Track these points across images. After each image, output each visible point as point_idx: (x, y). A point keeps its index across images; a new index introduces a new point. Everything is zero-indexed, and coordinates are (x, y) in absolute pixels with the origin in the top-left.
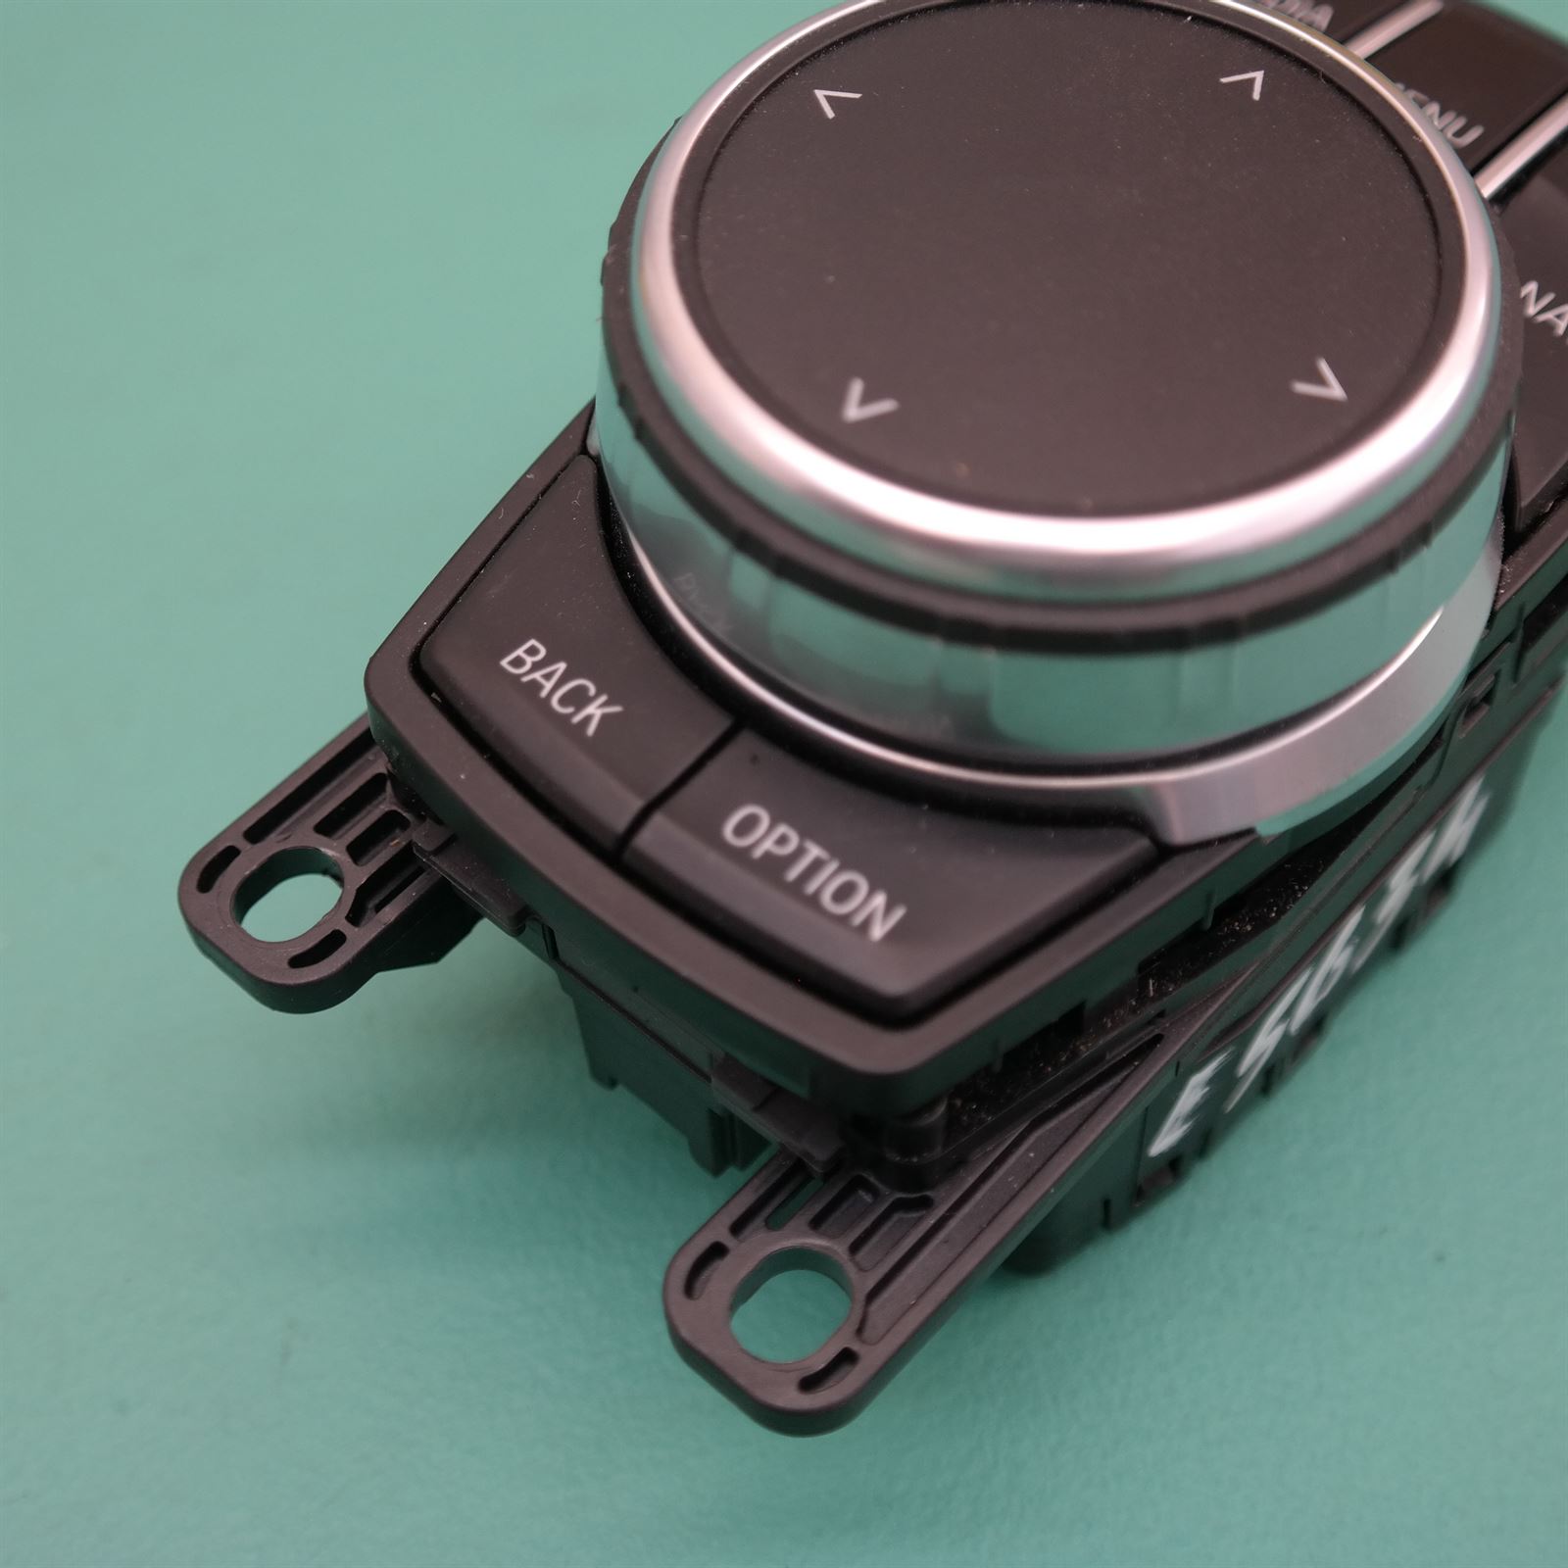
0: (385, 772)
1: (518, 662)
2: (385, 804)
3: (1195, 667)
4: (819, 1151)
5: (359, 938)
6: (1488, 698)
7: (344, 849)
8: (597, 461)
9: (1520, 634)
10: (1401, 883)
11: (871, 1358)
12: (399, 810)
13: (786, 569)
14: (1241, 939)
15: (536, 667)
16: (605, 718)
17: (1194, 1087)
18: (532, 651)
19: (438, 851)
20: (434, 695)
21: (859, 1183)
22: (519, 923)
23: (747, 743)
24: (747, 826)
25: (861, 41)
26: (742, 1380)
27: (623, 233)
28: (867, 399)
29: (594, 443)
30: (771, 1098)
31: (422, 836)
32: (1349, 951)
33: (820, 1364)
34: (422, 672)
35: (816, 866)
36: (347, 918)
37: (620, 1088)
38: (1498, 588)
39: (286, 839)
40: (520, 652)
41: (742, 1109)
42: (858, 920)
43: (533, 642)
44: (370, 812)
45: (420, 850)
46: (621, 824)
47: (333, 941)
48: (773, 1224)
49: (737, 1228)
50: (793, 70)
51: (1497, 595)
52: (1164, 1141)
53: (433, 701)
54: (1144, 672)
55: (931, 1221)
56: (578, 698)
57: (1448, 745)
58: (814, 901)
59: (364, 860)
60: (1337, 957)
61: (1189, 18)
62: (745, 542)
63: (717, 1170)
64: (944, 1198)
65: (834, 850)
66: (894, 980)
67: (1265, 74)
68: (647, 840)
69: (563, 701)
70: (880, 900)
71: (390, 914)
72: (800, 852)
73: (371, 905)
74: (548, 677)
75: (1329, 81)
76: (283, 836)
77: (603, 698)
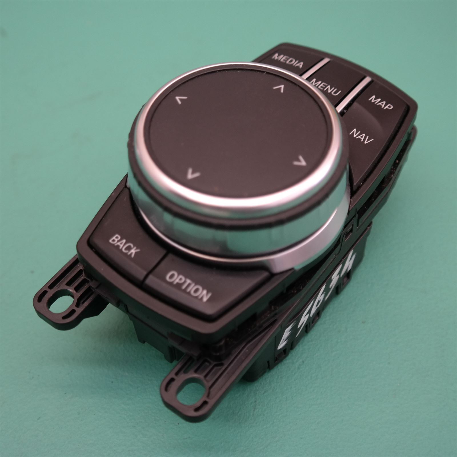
0: (82, 269)
1: (114, 241)
2: (83, 277)
3: (275, 232)
4: (195, 353)
5: (79, 311)
6: (351, 231)
7: (73, 289)
8: (129, 189)
9: (357, 215)
10: (335, 278)
11: (211, 402)
12: (86, 278)
13: (177, 215)
14: (293, 295)
15: (118, 241)
16: (136, 253)
17: (287, 332)
18: (117, 238)
19: (97, 288)
20: (93, 250)
21: (206, 361)
22: (118, 304)
23: (171, 256)
24: (172, 276)
25: (186, 84)
26: (180, 410)
27: (132, 135)
28: (193, 173)
29: (128, 184)
30: (183, 342)
31: (92, 284)
32: (323, 295)
33: (199, 404)
34: (90, 244)
35: (189, 285)
36: (76, 306)
37: (146, 343)
38: (350, 205)
39: (59, 287)
40: (114, 238)
41: (176, 345)
42: (200, 297)
43: (117, 235)
44: (79, 279)
45: (93, 288)
46: (141, 278)
47: (73, 312)
48: (186, 372)
49: (177, 374)
50: (170, 92)
51: (349, 207)
52: (281, 345)
53: (93, 251)
54: (263, 233)
55: (223, 368)
56: (129, 248)
57: (342, 243)
58: (189, 293)
59: (79, 291)
60: (320, 297)
61: (265, 73)
62: (167, 209)
63: (171, 362)
64: (226, 363)
65: (193, 280)
66: (210, 311)
67: (284, 86)
68: (148, 281)
69: (126, 249)
70: (205, 292)
71: (86, 304)
72: (185, 282)
73: (81, 302)
74: (121, 243)
75: (299, 86)
76: (58, 287)
77: (135, 248)
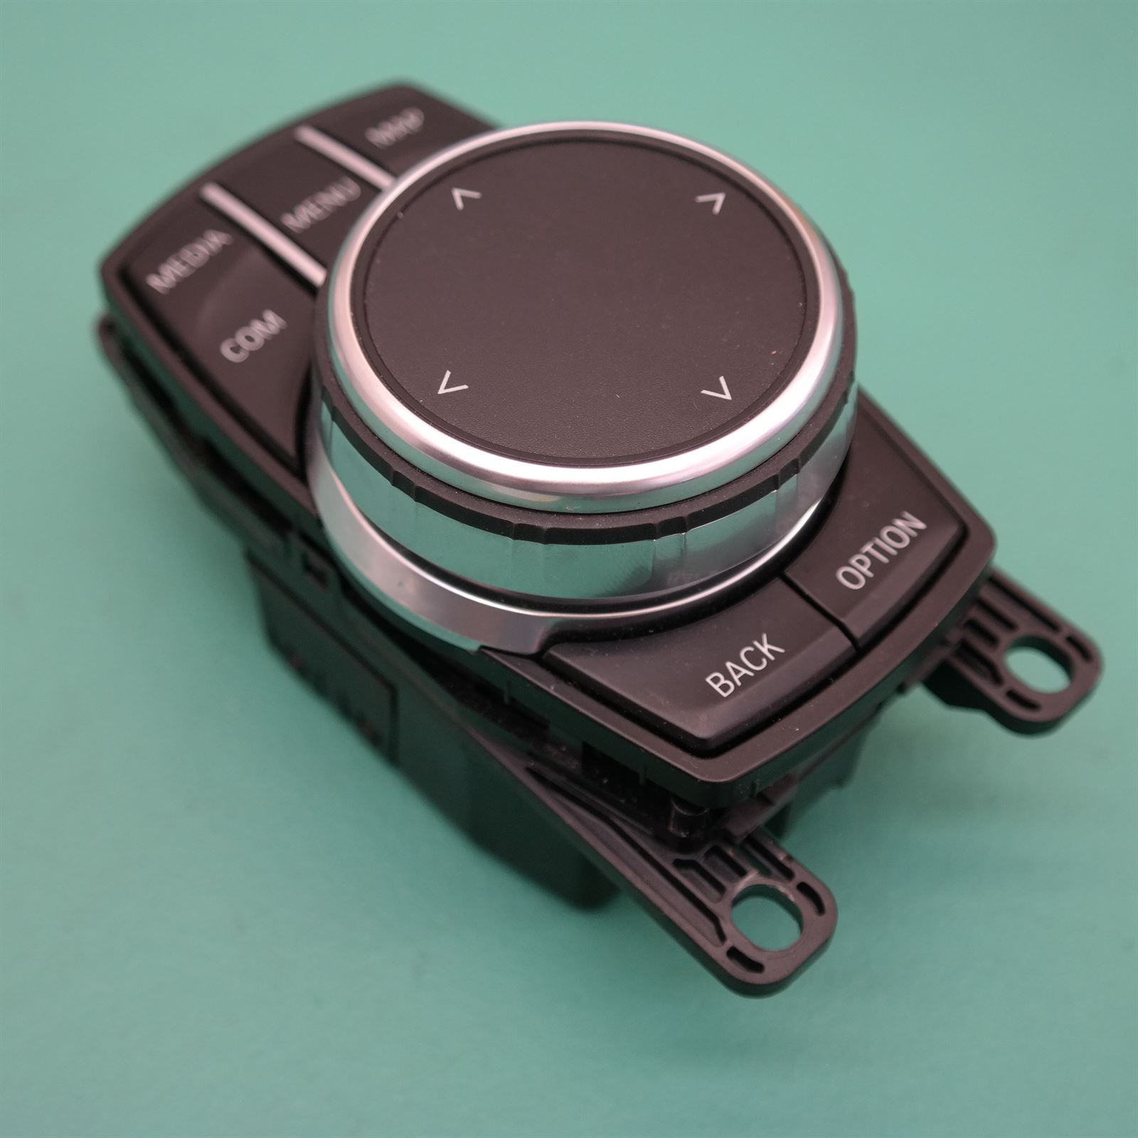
1: (725, 688)
18: (716, 680)
23: (792, 572)
24: (851, 578)
35: (878, 548)
40: (716, 687)
42: (914, 534)
43: (708, 680)
56: (755, 656)
58: (901, 552)
65: (867, 539)
69: (756, 663)
70: (899, 523)
72: (869, 555)
74: (737, 672)
77: (756, 643)
